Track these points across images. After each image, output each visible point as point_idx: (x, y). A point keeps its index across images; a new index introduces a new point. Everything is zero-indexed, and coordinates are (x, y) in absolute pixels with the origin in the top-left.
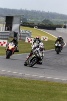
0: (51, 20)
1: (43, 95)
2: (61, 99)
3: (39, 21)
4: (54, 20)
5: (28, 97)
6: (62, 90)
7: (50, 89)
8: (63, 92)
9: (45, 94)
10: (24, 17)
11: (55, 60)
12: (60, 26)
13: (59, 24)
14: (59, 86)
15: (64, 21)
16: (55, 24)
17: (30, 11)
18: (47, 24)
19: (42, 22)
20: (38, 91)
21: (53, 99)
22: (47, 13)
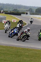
0: (18, 9)
1: (14, 55)
2: (25, 58)
4: (20, 9)
5: (5, 57)
6: (25, 53)
7: (18, 52)
8: (26, 54)
9: (15, 55)
10: (2, 8)
12: (24, 13)
13: (23, 12)
14: (23, 50)
15: (26, 10)
16: (20, 11)
17: (5, 4)
18: (16, 12)
19: (13, 10)
20: (10, 53)
21: (20, 58)
22: (16, 5)
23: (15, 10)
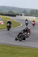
1: (9, 53)
2: (19, 56)
3: (6, 11)
5: (1, 55)
6: (20, 51)
7: (13, 50)
8: (20, 52)
9: (10, 53)
11: (15, 34)
14: (18, 48)
18: (11, 13)
20: (6, 51)
22: (11, 7)
23: (10, 12)
